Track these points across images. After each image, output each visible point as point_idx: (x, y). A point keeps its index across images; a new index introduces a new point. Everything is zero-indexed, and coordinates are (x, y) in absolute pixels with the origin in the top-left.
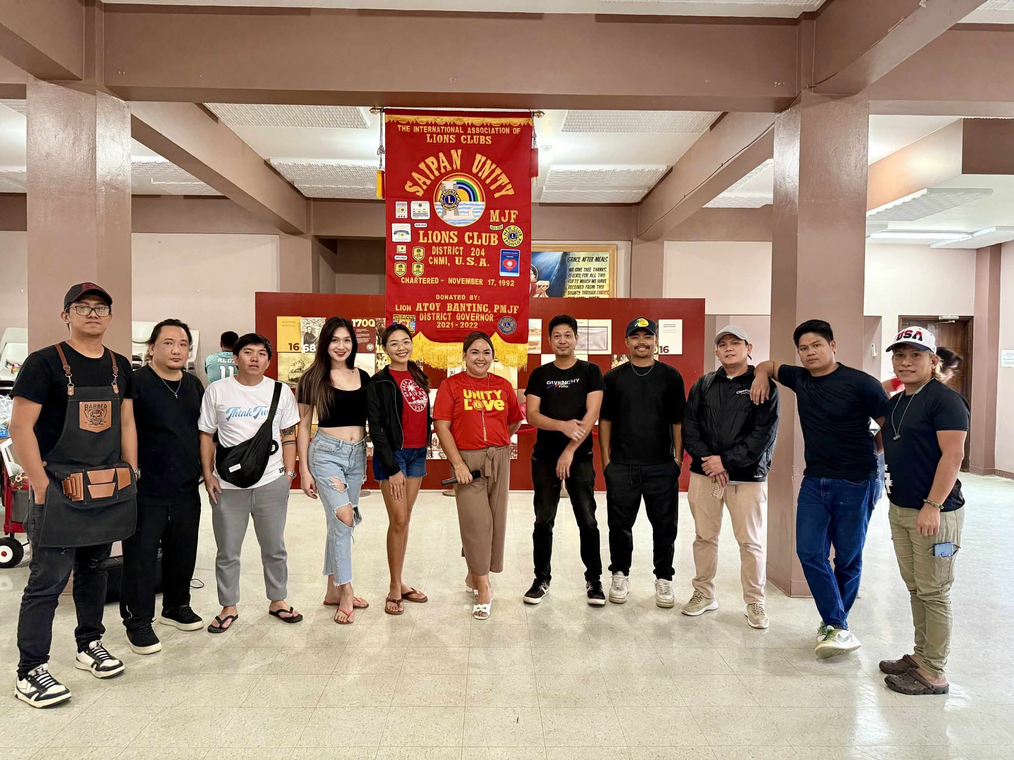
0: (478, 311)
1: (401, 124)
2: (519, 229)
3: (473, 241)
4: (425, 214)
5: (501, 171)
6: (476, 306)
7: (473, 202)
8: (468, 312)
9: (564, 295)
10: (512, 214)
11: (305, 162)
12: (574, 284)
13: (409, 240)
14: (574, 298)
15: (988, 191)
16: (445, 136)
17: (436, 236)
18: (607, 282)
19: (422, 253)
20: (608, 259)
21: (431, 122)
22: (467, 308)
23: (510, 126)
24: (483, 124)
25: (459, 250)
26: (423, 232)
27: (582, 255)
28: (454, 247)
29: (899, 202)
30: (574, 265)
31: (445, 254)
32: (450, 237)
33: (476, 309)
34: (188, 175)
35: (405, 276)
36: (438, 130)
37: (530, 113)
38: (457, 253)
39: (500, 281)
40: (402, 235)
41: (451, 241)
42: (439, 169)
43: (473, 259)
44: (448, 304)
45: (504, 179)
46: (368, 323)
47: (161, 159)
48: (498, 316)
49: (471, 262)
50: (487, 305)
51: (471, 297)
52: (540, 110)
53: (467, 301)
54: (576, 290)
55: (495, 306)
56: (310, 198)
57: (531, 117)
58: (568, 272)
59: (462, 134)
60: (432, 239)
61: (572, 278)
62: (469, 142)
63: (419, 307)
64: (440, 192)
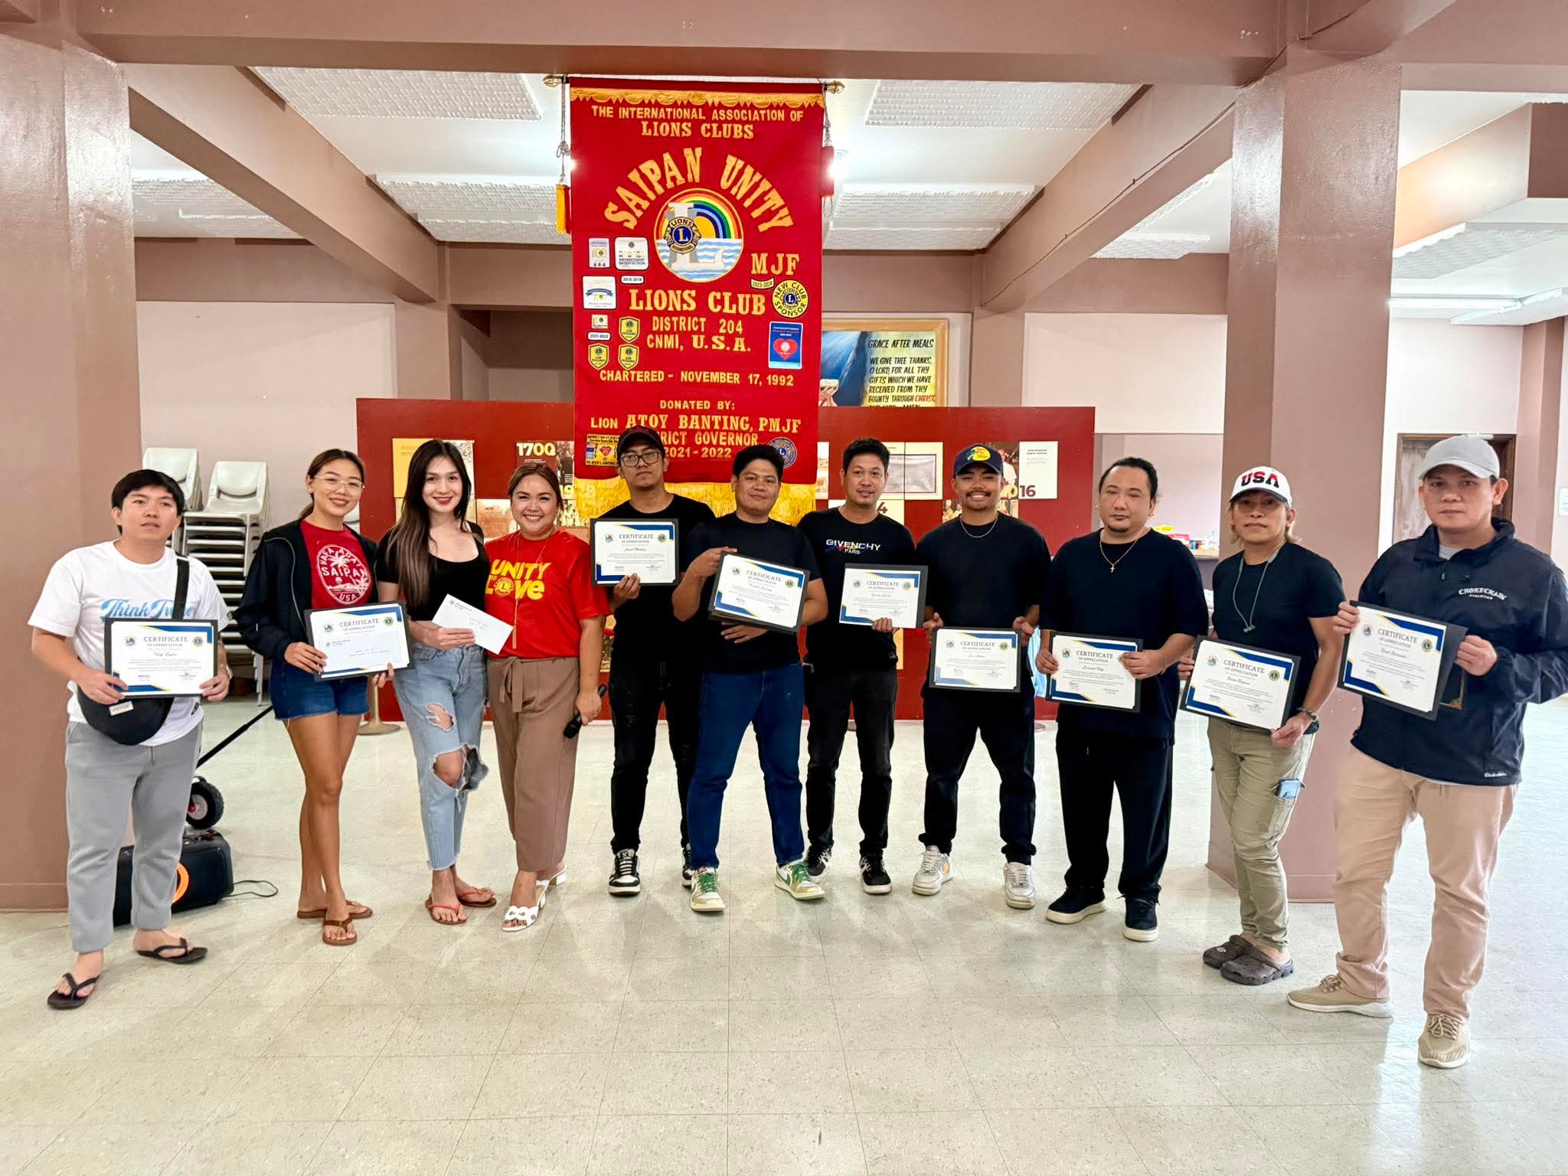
0: (731, 428)
1: (599, 104)
2: (801, 287)
3: (723, 307)
4: (639, 260)
5: (771, 186)
6: (729, 420)
7: (721, 240)
8: (714, 431)
9: (862, 403)
10: (790, 260)
11: (434, 179)
12: (878, 384)
13: (613, 306)
14: (878, 408)
16: (673, 124)
17: (659, 299)
18: (933, 380)
19: (635, 328)
20: (934, 343)
21: (650, 101)
22: (712, 423)
23: (786, 108)
24: (739, 104)
25: (698, 324)
26: (637, 291)
27: (892, 336)
28: (689, 318)
30: (878, 353)
31: (675, 330)
32: (683, 301)
33: (729, 425)
34: (241, 202)
35: (606, 368)
36: (662, 115)
37: (821, 84)
38: (695, 329)
39: (769, 378)
40: (601, 296)
41: (685, 307)
42: (662, 181)
43: (722, 338)
44: (681, 417)
45: (775, 200)
46: (544, 450)
47: (194, 175)
48: (766, 435)
49: (719, 344)
50: (747, 419)
51: (720, 405)
52: (837, 80)
53: (713, 411)
54: (882, 394)
55: (761, 419)
56: (444, 242)
57: (821, 92)
58: (869, 365)
59: (703, 122)
60: (653, 304)
61: (875, 375)
62: (715, 135)
63: (631, 421)
64: (666, 222)
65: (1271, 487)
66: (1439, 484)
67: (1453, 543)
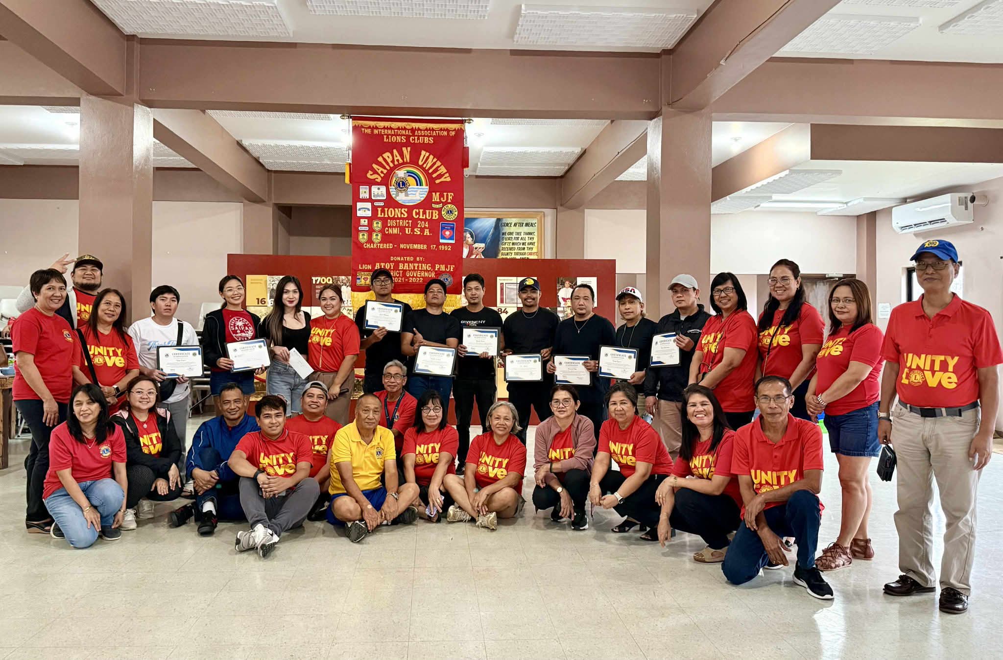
0: (423, 269)
1: (365, 128)
2: (455, 207)
3: (419, 216)
4: (382, 195)
5: (441, 164)
6: (422, 265)
7: (419, 187)
8: (415, 270)
9: (499, 256)
10: (449, 196)
11: (273, 143)
12: (506, 246)
13: (370, 215)
14: (507, 259)
15: (839, 172)
16: (398, 137)
17: (391, 212)
18: (536, 244)
19: (380, 225)
20: (536, 225)
21: (388, 127)
22: (414, 267)
23: (447, 130)
24: (427, 128)
25: (408, 223)
26: (381, 209)
27: (514, 221)
28: (404, 221)
29: (770, 180)
30: (506, 230)
31: (398, 226)
32: (402, 213)
35: (366, 243)
36: (393, 133)
37: (463, 120)
38: (407, 225)
39: (440, 247)
40: (365, 211)
41: (402, 216)
42: (393, 161)
43: (419, 229)
44: (400, 264)
45: (443, 170)
46: (326, 280)
48: (439, 273)
49: (417, 232)
50: (430, 265)
51: (418, 259)
52: (470, 118)
53: (415, 261)
54: (508, 252)
55: (437, 265)
56: (272, 171)
57: (463, 123)
58: (501, 236)
59: (411, 136)
60: (388, 215)
61: (505, 241)
62: (416, 142)
63: (377, 266)
64: (394, 179)
65: (632, 293)
66: (676, 292)
67: (684, 314)
